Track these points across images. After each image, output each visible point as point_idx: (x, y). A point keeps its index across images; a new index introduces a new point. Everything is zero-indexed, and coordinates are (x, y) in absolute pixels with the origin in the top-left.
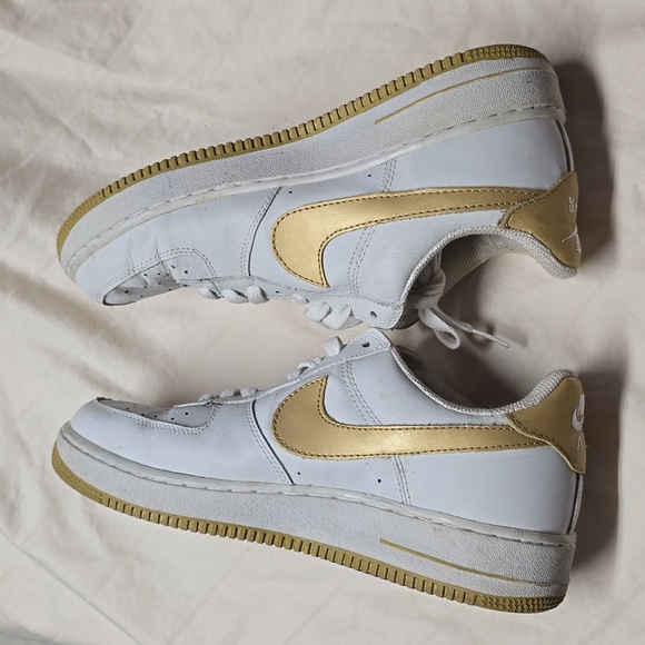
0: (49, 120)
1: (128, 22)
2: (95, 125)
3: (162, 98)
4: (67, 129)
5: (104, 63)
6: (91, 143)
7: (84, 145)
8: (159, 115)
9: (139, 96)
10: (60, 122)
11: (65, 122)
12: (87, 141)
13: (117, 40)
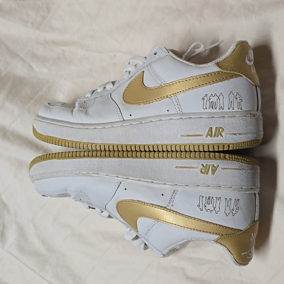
0: (14, 55)
1: (49, 9)
2: (34, 56)
3: (65, 44)
4: (22, 59)
5: (38, 28)
6: (33, 65)
7: (30, 66)
8: (63, 51)
9: (55, 43)
10: (19, 56)
11: (21, 56)
12: (32, 64)
13: (44, 18)
